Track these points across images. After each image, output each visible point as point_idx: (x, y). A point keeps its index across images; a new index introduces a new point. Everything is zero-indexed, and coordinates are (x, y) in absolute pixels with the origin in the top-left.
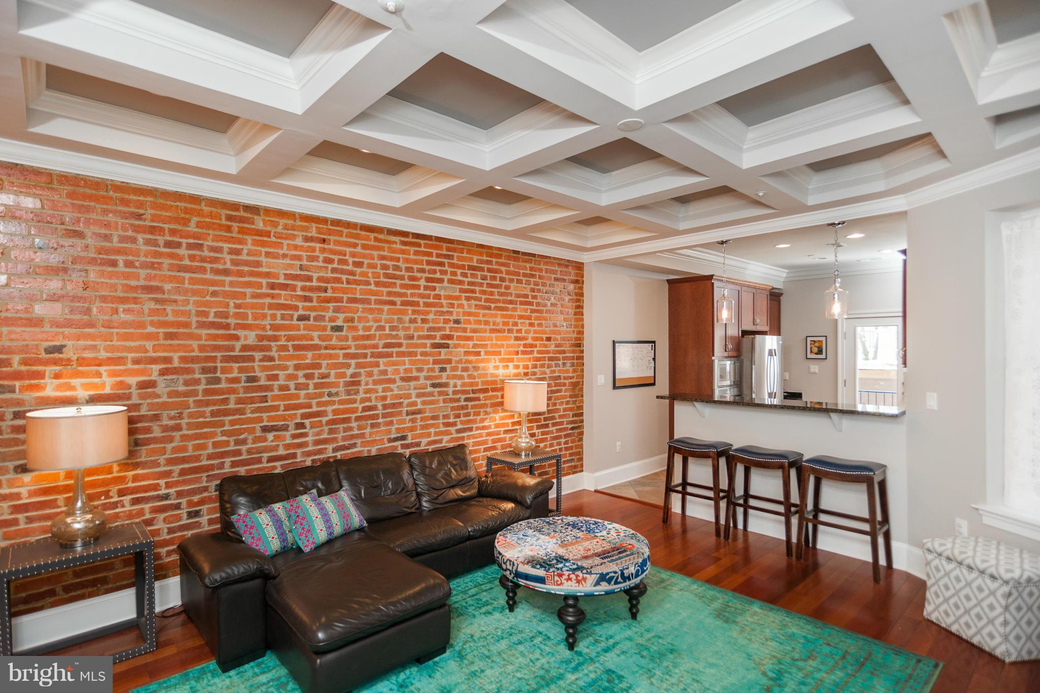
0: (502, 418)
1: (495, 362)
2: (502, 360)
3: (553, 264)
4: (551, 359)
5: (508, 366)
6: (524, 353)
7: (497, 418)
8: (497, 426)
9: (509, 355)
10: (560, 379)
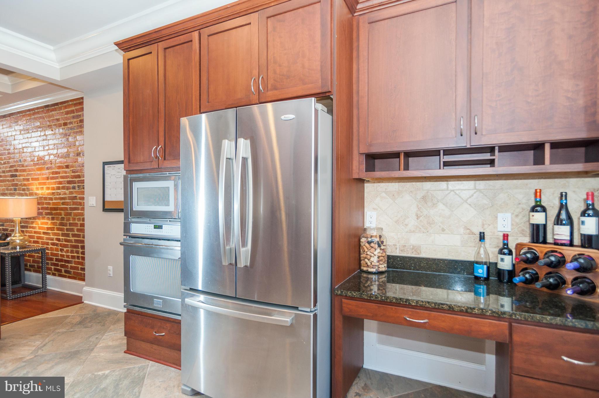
0: (42, 223)
1: (37, 186)
2: (40, 184)
3: (69, 106)
4: (69, 182)
5: (43, 188)
6: (52, 178)
7: (39, 223)
8: (40, 228)
9: (43, 180)
10: (76, 199)
